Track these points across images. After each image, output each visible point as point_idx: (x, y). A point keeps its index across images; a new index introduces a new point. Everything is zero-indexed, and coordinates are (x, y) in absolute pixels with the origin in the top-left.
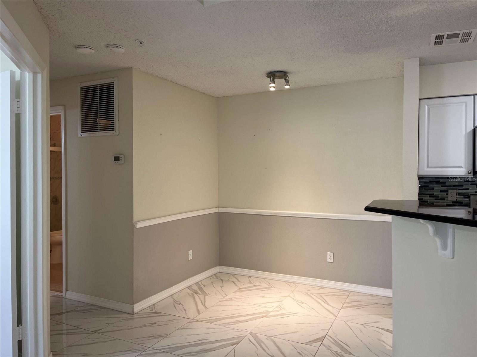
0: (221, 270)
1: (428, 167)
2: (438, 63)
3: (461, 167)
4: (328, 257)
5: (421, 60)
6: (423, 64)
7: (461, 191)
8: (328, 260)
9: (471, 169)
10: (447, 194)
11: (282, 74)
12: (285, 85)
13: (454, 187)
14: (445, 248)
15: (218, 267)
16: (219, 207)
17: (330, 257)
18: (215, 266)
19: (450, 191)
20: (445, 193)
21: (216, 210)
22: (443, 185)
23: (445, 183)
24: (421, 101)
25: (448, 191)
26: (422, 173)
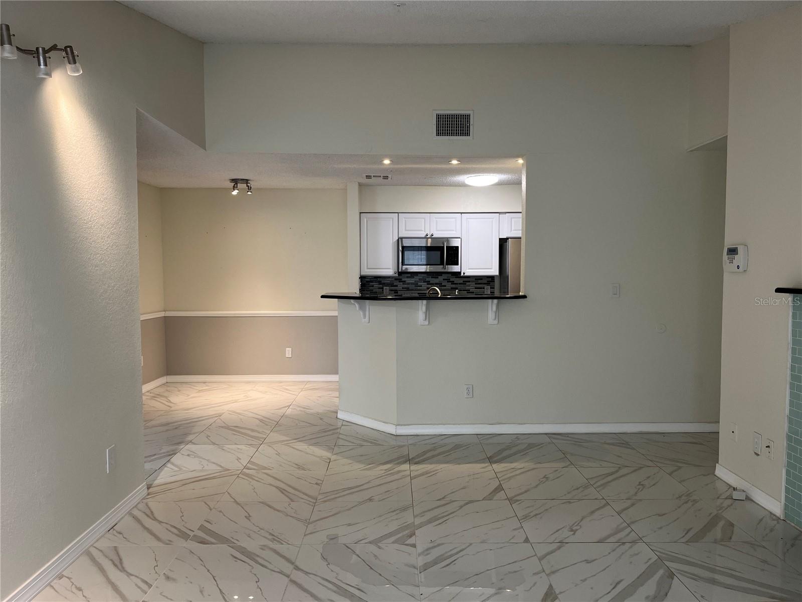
0: (169, 380)
1: (368, 269)
2: (372, 186)
3: (389, 269)
4: (287, 352)
5: (359, 183)
6: (360, 185)
7: (392, 288)
8: (287, 356)
9: (397, 270)
10: (383, 290)
11: (245, 181)
12: (248, 192)
13: (387, 285)
14: (365, 317)
15: (165, 377)
16: (165, 311)
17: (288, 352)
18: (162, 376)
19: (385, 288)
20: (381, 290)
21: (162, 314)
22: (380, 283)
23: (381, 282)
24: (361, 214)
25: (383, 288)
26: (363, 274)
